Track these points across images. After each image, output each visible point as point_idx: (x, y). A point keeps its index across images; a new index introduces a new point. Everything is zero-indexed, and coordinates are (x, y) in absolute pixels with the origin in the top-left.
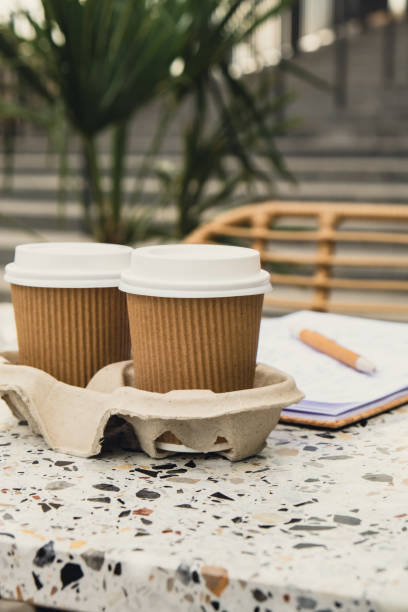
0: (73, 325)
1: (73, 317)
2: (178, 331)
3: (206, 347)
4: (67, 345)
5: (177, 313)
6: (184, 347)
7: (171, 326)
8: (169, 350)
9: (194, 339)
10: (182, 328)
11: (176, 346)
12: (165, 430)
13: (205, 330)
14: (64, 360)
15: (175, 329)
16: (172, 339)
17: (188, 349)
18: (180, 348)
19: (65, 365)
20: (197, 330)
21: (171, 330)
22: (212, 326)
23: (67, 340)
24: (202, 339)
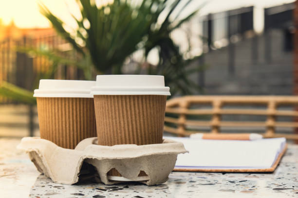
0: (67, 117)
1: (67, 113)
2: (119, 114)
3: (134, 123)
4: (64, 128)
5: (118, 104)
6: (122, 122)
7: (115, 111)
8: (114, 124)
9: (128, 118)
10: (121, 112)
11: (118, 122)
12: (112, 167)
13: (133, 113)
14: (63, 137)
15: (117, 113)
16: (116, 118)
17: (124, 124)
18: (120, 123)
19: (63, 139)
20: (129, 113)
21: (115, 113)
22: (137, 111)
23: (64, 125)
24: (131, 118)
